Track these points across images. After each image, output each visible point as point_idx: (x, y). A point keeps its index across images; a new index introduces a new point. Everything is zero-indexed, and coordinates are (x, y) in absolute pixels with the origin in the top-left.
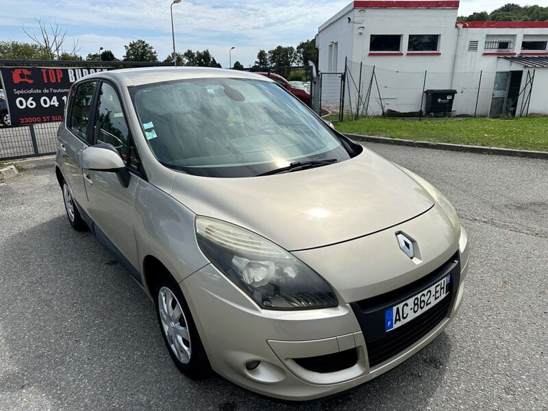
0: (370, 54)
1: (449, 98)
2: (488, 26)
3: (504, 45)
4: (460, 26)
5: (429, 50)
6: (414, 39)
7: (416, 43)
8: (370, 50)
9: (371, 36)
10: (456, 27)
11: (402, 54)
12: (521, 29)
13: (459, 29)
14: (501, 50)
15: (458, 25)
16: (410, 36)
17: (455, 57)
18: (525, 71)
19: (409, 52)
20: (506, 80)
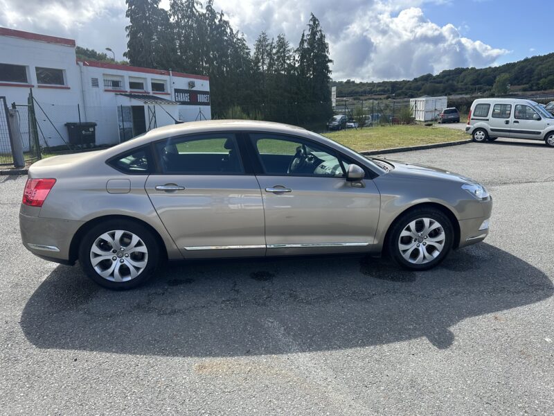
1: (91, 129)
2: (102, 67)
3: (116, 84)
4: (81, 64)
5: (56, 83)
6: (40, 71)
7: (42, 76)
10: (77, 64)
11: (33, 86)
12: (126, 71)
13: (80, 67)
14: (115, 87)
16: (37, 69)
17: (83, 92)
18: (146, 107)
19: (40, 85)
20: (130, 113)
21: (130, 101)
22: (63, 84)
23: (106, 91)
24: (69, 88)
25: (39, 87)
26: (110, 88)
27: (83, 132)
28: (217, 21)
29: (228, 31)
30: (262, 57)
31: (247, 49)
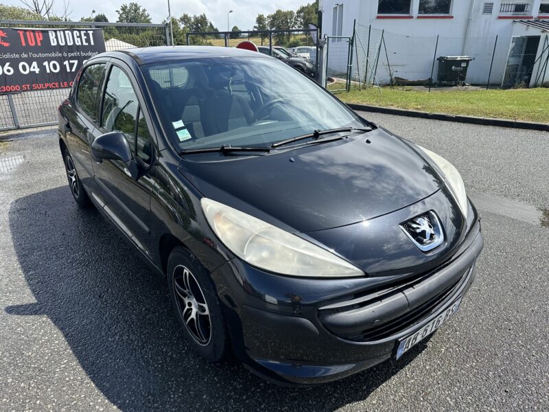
0: (378, 17)
3: (520, 8)
5: (440, 12)
8: (379, 13)
11: (412, 17)
14: (517, 13)
17: (468, 21)
18: (543, 36)
19: (420, 15)
20: (522, 46)
21: (527, 29)
22: (448, 13)
23: (500, 18)
24: (452, 17)
25: (418, 17)
26: (509, 14)
27: (453, 68)
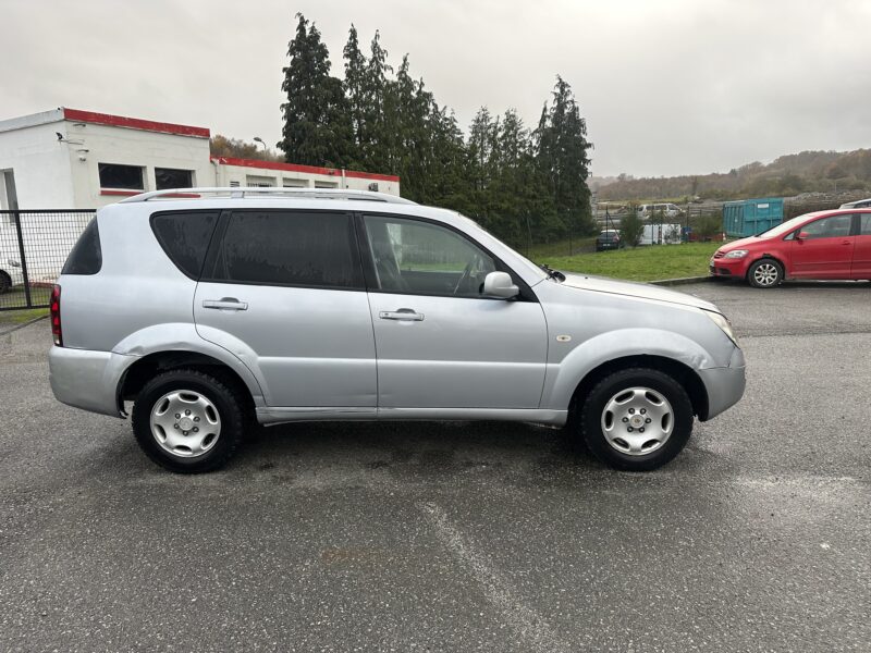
0: (103, 193)
2: (246, 165)
4: (217, 162)
6: (161, 173)
7: (164, 180)
8: (102, 186)
9: (100, 165)
10: (212, 162)
12: (278, 172)
13: (216, 166)
15: (214, 160)
16: (156, 169)
24: (199, 196)
28: (414, 94)
29: (431, 107)
30: (481, 145)
31: (459, 133)
